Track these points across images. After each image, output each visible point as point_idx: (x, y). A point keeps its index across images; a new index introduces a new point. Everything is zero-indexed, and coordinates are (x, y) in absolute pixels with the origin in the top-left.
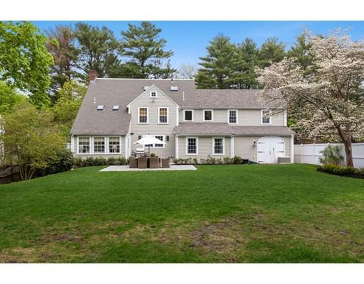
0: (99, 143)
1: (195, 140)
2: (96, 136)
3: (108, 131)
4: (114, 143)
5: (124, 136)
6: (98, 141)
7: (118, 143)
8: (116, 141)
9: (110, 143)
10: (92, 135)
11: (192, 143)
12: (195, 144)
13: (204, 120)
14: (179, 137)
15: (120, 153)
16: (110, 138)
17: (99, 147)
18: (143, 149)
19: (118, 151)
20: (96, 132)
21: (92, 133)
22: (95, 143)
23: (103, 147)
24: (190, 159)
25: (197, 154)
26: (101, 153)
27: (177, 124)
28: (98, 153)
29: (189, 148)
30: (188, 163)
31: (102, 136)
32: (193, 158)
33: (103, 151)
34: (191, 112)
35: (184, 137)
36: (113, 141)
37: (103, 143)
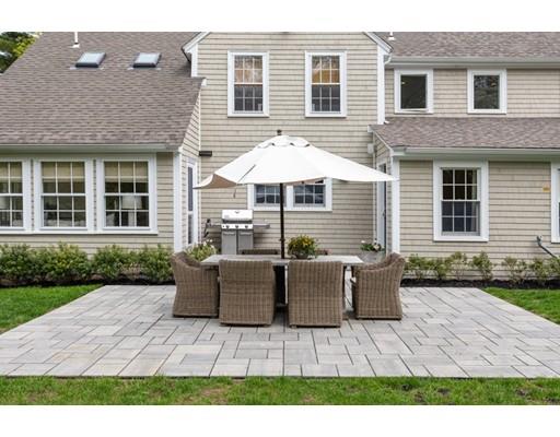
0: (64, 186)
1: (471, 175)
2: (49, 157)
3: (101, 135)
4: (127, 187)
5: (166, 156)
6: (57, 176)
7: (143, 187)
8: (134, 176)
9: (110, 186)
10: (32, 153)
11: (459, 186)
12: (471, 193)
13: (471, 109)
14: (403, 162)
15: (152, 228)
16: (107, 164)
17: (65, 202)
18: (246, 214)
19: (143, 220)
20: (49, 139)
21: (33, 141)
22: (47, 186)
23: (81, 202)
24: (458, 256)
25: (484, 237)
26: (72, 229)
27: (381, 120)
28: (59, 228)
29: (446, 208)
30: (449, 276)
31: (74, 156)
32: (471, 254)
33: (81, 218)
34: (423, 79)
35: (424, 162)
36: (120, 176)
37: (80, 186)
